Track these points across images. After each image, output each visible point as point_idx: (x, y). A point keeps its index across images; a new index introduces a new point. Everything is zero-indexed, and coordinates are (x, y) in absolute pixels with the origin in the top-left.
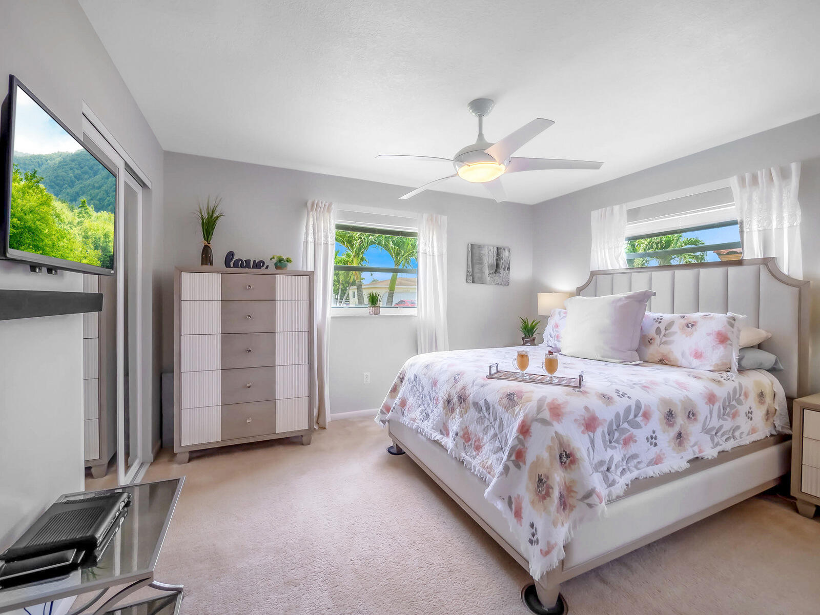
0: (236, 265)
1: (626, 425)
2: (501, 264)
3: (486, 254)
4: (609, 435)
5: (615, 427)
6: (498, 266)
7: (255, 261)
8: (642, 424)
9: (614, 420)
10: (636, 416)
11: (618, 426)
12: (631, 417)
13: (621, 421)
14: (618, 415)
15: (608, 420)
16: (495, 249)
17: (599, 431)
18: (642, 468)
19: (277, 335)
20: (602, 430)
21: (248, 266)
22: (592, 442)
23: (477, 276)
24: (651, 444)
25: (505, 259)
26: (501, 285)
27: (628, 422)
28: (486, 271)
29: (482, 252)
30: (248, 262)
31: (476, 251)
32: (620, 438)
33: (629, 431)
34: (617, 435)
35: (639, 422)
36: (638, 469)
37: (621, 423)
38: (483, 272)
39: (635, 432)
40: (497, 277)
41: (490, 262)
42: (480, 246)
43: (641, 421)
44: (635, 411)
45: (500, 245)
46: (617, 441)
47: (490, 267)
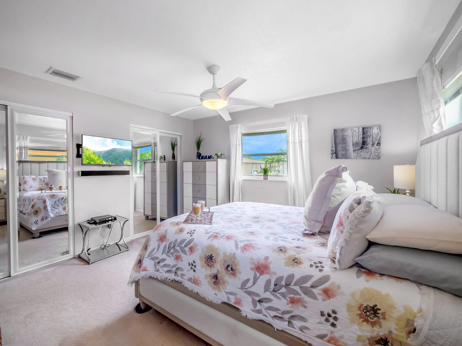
0: (202, 159)
1: (178, 248)
2: (369, 141)
3: (351, 135)
4: (168, 248)
5: (172, 246)
6: (364, 143)
7: (208, 156)
8: (188, 253)
9: (173, 242)
10: (185, 246)
11: (174, 246)
12: (183, 245)
13: (177, 245)
14: (176, 241)
15: (170, 241)
16: (361, 129)
17: (164, 243)
18: (184, 279)
19: (207, 185)
20: (165, 244)
21: (206, 158)
22: (159, 246)
23: (340, 153)
24: (192, 268)
25: (374, 136)
26: (369, 159)
27: (180, 247)
28: (351, 148)
29: (345, 134)
30: (206, 156)
31: (340, 134)
32: (175, 253)
33: (180, 253)
34: (172, 251)
35: (186, 251)
36: (182, 278)
37: (176, 246)
38: (346, 150)
39: (183, 255)
40: (363, 153)
41: (355, 140)
42: (343, 129)
43: (187, 251)
44: (186, 243)
45: (365, 125)
46: (172, 254)
47: (355, 144)
